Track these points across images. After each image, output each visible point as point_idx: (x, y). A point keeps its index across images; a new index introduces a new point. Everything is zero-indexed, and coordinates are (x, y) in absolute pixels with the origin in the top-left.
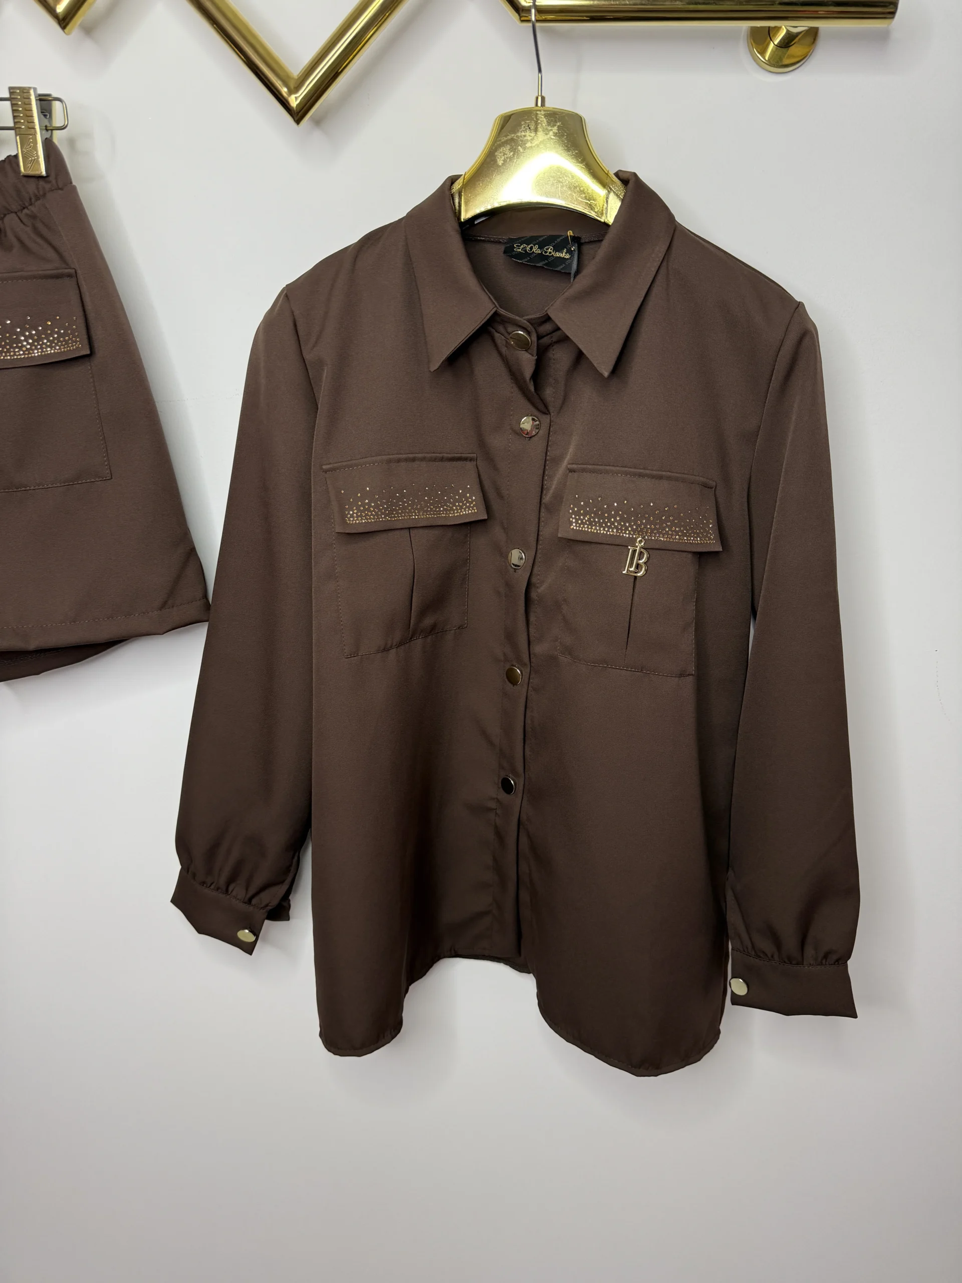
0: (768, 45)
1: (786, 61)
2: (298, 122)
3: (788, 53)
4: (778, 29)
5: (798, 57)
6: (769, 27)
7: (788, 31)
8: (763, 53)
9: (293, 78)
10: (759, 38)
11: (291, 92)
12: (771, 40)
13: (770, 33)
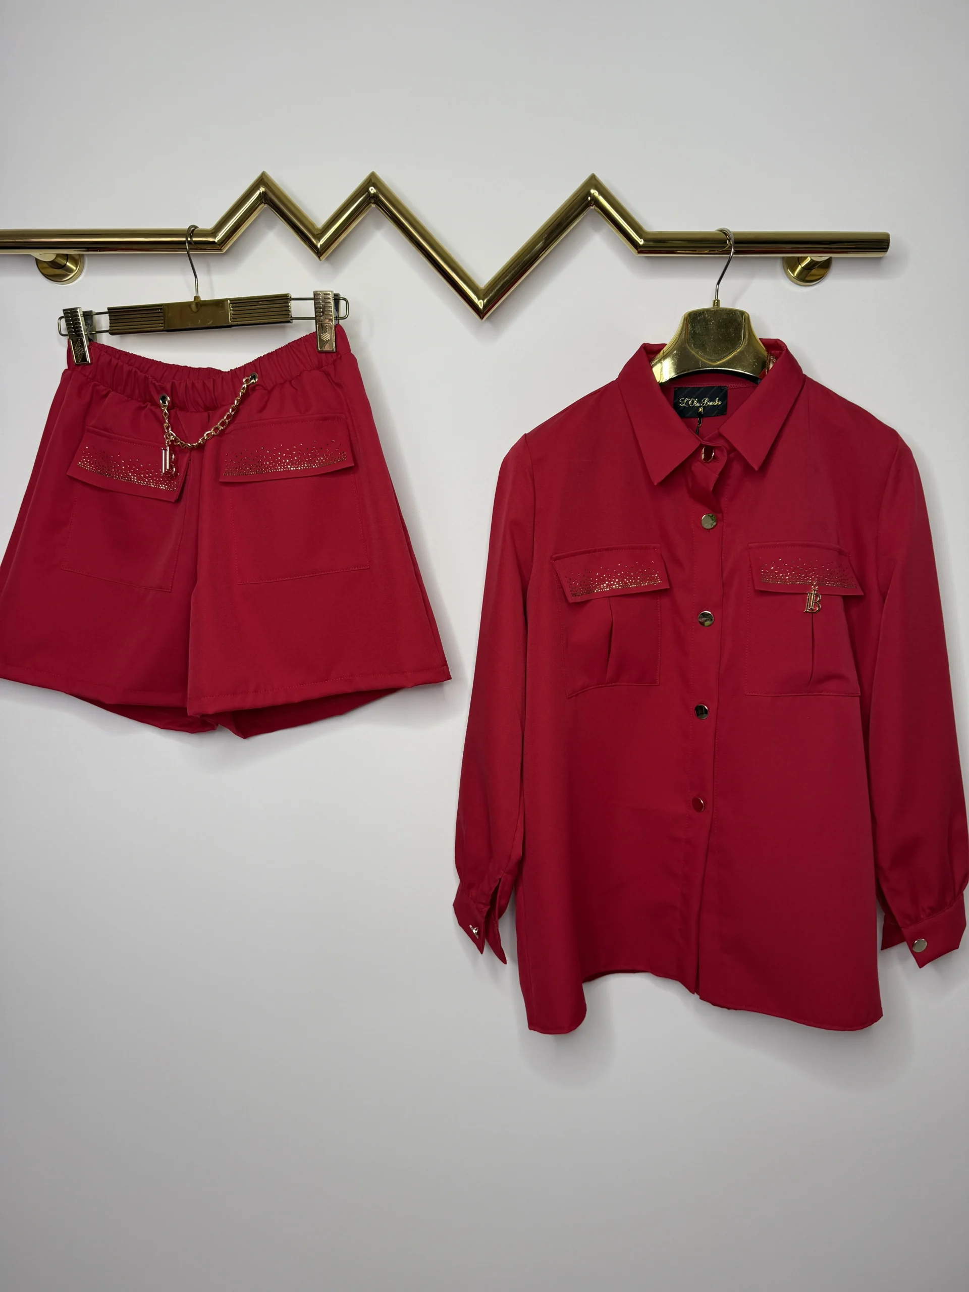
0: (798, 267)
1: (807, 279)
2: (482, 318)
3: (810, 273)
4: (806, 258)
5: (819, 275)
6: (798, 257)
7: (811, 260)
8: (793, 272)
9: (481, 290)
10: (791, 265)
11: (479, 299)
12: (800, 264)
13: (799, 261)
